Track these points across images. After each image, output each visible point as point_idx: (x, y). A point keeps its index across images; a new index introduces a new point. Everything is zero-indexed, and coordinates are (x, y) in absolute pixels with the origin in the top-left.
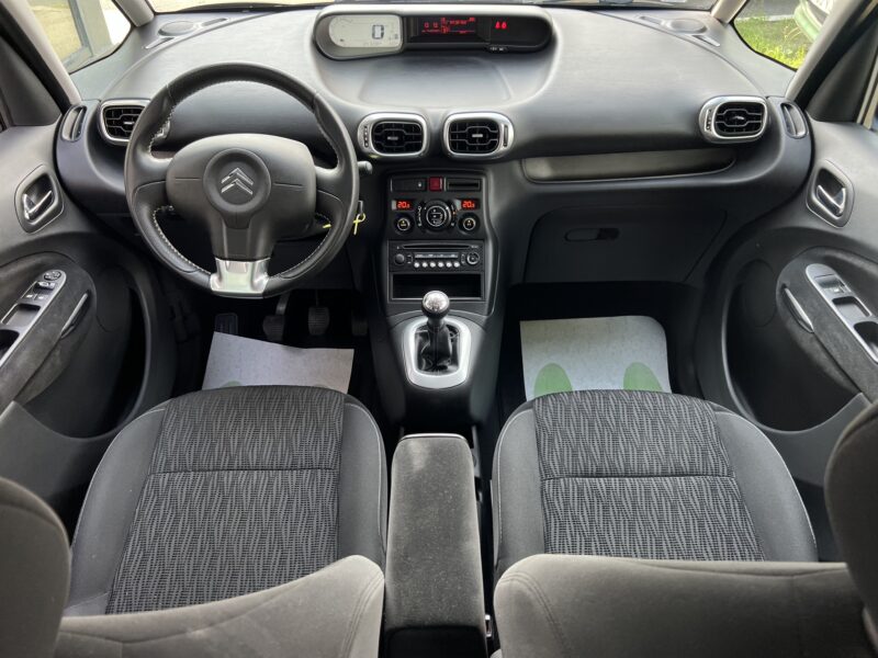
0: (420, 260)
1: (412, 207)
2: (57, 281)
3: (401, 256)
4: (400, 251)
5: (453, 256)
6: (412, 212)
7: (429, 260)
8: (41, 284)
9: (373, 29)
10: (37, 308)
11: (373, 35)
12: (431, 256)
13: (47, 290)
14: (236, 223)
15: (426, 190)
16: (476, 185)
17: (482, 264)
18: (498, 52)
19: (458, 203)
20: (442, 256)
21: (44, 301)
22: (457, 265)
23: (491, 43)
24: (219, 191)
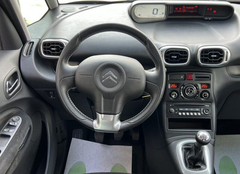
0: (182, 112)
1: (178, 87)
2: (18, 122)
3: (173, 110)
4: (172, 107)
5: (197, 110)
6: (178, 90)
7: (186, 112)
8: (11, 123)
9: (154, 10)
10: (9, 136)
11: (153, 13)
12: (187, 109)
13: (14, 126)
14: (108, 97)
15: (185, 79)
16: (208, 77)
17: (211, 114)
18: (208, 20)
19: (199, 85)
20: (192, 110)
21: (12, 133)
22: (199, 114)
23: (205, 16)
24: (101, 81)
